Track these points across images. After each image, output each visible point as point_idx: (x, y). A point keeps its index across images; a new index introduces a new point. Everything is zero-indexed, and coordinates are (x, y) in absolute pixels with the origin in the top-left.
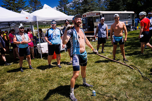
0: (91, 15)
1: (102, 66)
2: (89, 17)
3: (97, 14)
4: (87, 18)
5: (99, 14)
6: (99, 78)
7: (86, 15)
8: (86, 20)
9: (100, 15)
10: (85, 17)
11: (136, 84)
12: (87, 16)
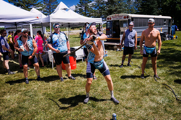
0: (117, 18)
1: (126, 83)
2: (115, 21)
3: (125, 17)
4: (112, 21)
5: (128, 17)
6: (123, 97)
7: (112, 17)
8: (111, 23)
9: (129, 19)
10: (109, 20)
11: (168, 109)
12: (112, 19)
